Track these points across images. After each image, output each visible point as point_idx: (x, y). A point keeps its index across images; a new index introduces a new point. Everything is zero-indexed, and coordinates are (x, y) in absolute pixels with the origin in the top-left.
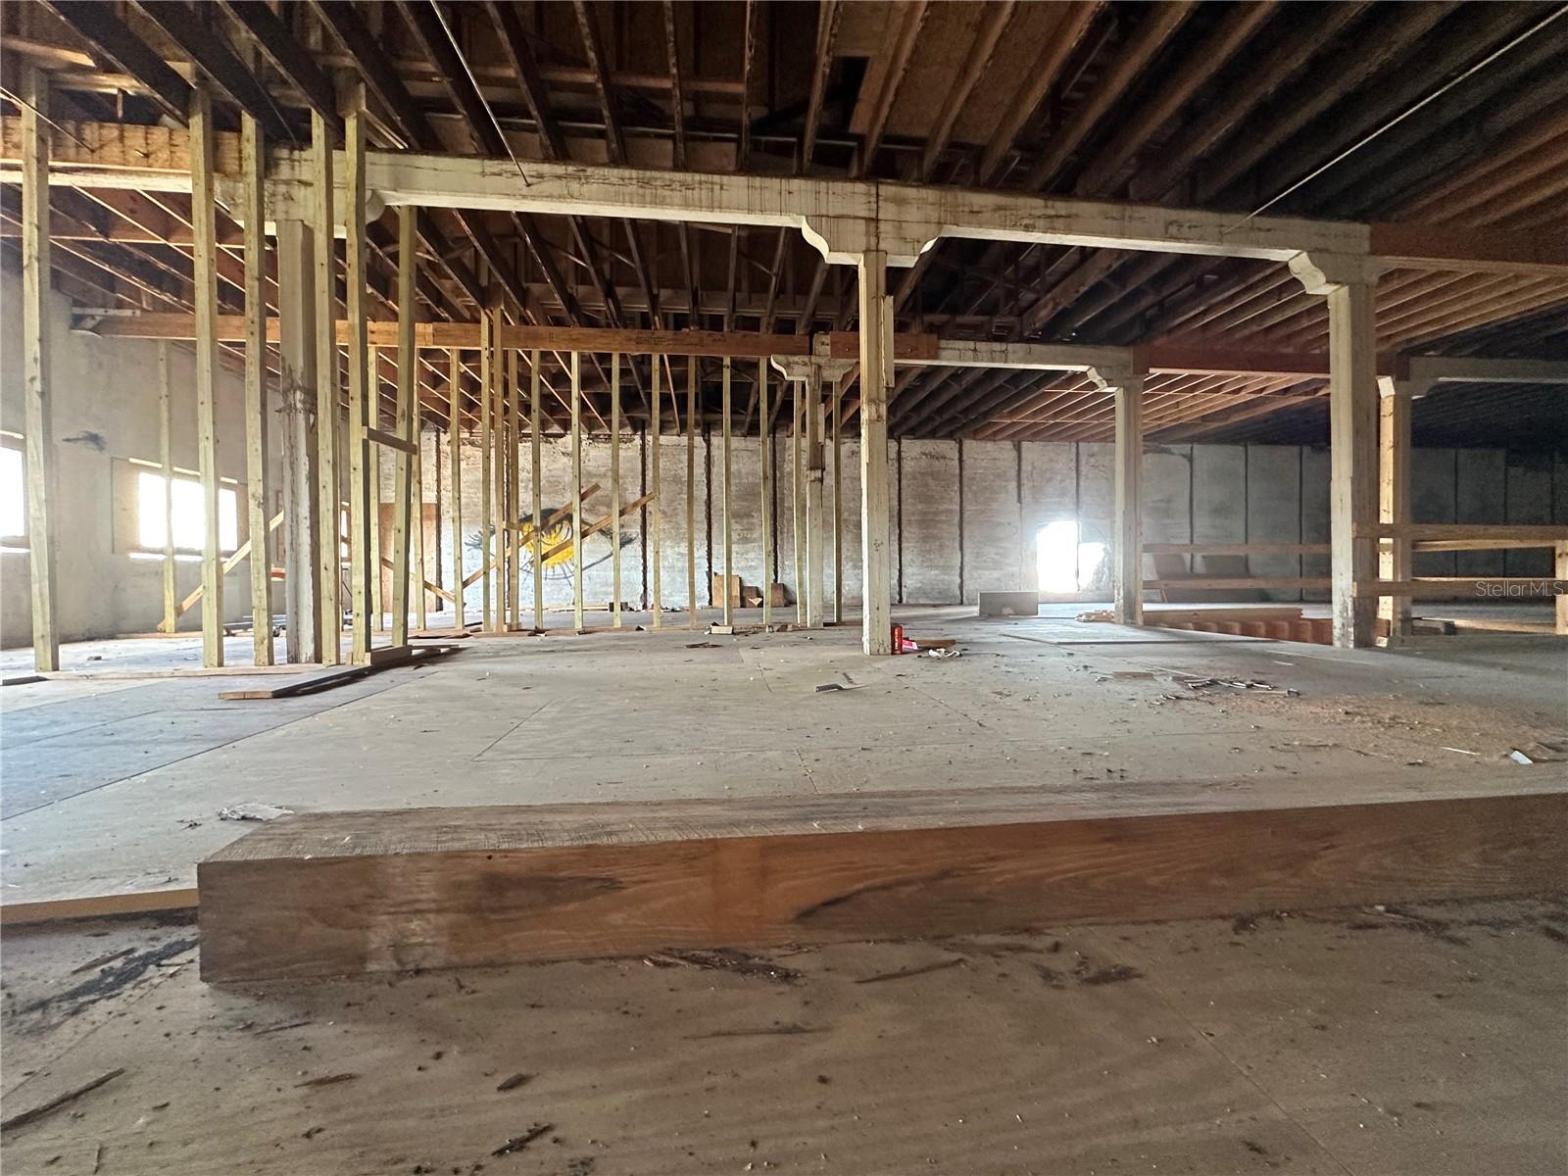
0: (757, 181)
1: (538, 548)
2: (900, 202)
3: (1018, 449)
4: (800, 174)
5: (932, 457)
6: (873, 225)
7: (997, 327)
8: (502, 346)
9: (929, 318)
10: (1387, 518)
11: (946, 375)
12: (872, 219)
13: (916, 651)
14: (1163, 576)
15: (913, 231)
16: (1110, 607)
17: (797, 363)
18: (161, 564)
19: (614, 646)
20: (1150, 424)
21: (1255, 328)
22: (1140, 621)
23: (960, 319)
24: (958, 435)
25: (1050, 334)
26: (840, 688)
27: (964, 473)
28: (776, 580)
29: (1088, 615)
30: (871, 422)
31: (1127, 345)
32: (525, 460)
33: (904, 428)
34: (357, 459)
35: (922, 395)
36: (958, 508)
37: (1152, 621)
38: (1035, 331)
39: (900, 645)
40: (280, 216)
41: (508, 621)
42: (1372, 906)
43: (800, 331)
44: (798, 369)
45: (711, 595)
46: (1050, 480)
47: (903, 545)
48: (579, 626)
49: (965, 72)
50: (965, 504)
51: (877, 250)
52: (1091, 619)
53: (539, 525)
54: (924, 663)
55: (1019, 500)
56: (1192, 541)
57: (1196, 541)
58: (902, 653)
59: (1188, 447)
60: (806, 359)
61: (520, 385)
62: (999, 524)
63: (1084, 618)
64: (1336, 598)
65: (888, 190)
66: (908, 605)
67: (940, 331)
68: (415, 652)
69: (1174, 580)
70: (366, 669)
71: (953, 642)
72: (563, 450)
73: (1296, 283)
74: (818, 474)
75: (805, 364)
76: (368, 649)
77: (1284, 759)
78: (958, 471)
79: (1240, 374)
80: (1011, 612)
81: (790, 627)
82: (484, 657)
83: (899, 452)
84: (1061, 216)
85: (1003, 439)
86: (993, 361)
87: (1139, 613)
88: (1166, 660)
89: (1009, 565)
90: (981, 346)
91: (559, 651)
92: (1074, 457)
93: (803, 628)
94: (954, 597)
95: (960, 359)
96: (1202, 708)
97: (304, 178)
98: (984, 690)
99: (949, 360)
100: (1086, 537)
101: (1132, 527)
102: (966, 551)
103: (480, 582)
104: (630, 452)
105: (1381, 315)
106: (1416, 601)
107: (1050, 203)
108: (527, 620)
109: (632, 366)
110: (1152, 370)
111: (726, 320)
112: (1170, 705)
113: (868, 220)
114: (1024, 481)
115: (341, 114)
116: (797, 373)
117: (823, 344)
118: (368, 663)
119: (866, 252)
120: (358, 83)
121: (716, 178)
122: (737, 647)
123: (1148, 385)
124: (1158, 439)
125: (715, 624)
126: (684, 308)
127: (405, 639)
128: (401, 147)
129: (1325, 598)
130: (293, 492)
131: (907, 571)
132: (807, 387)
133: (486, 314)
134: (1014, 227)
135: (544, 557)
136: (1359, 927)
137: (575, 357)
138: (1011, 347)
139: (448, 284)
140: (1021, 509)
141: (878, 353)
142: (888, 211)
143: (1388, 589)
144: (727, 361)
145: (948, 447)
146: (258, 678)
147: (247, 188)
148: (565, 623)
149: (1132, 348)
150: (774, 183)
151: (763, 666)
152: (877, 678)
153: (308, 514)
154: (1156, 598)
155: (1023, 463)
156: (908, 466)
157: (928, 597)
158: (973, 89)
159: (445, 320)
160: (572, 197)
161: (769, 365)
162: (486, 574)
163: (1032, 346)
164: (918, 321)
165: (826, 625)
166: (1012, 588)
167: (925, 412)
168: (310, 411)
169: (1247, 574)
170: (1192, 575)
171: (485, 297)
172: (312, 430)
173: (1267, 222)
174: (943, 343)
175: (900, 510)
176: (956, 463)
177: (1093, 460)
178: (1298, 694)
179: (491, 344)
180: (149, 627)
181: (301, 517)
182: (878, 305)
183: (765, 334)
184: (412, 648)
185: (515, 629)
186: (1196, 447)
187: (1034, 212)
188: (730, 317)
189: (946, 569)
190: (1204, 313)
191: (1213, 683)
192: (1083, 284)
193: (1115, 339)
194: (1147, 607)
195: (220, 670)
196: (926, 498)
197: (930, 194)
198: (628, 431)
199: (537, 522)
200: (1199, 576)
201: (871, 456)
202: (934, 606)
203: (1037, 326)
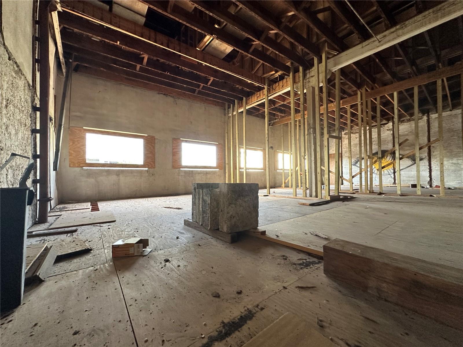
1: (380, 165)
8: (366, 99)
18: (282, 173)
19: (421, 202)
32: (375, 135)
34: (326, 143)
40: (307, 87)
41: (369, 189)
48: (399, 192)
53: (380, 156)
61: (372, 111)
68: (341, 197)
70: (329, 201)
72: (387, 128)
76: (329, 195)
82: (364, 201)
91: (393, 202)
97: (312, 75)
103: (359, 176)
104: (423, 123)
108: (376, 189)
109: (424, 88)
115: (321, 54)
118: (329, 199)
120: (325, 43)
127: (339, 193)
128: (336, 54)
130: (310, 154)
133: (360, 91)
135: (383, 168)
137: (395, 94)
139: (347, 86)
146: (304, 200)
147: (300, 84)
148: (394, 191)
153: (314, 160)
159: (346, 98)
160: (399, 36)
162: (361, 174)
168: (314, 133)
171: (359, 87)
172: (315, 138)
179: (361, 99)
180: (280, 186)
181: (312, 161)
184: (340, 196)
185: (372, 192)
195: (296, 197)
198: (420, 115)
199: (380, 155)
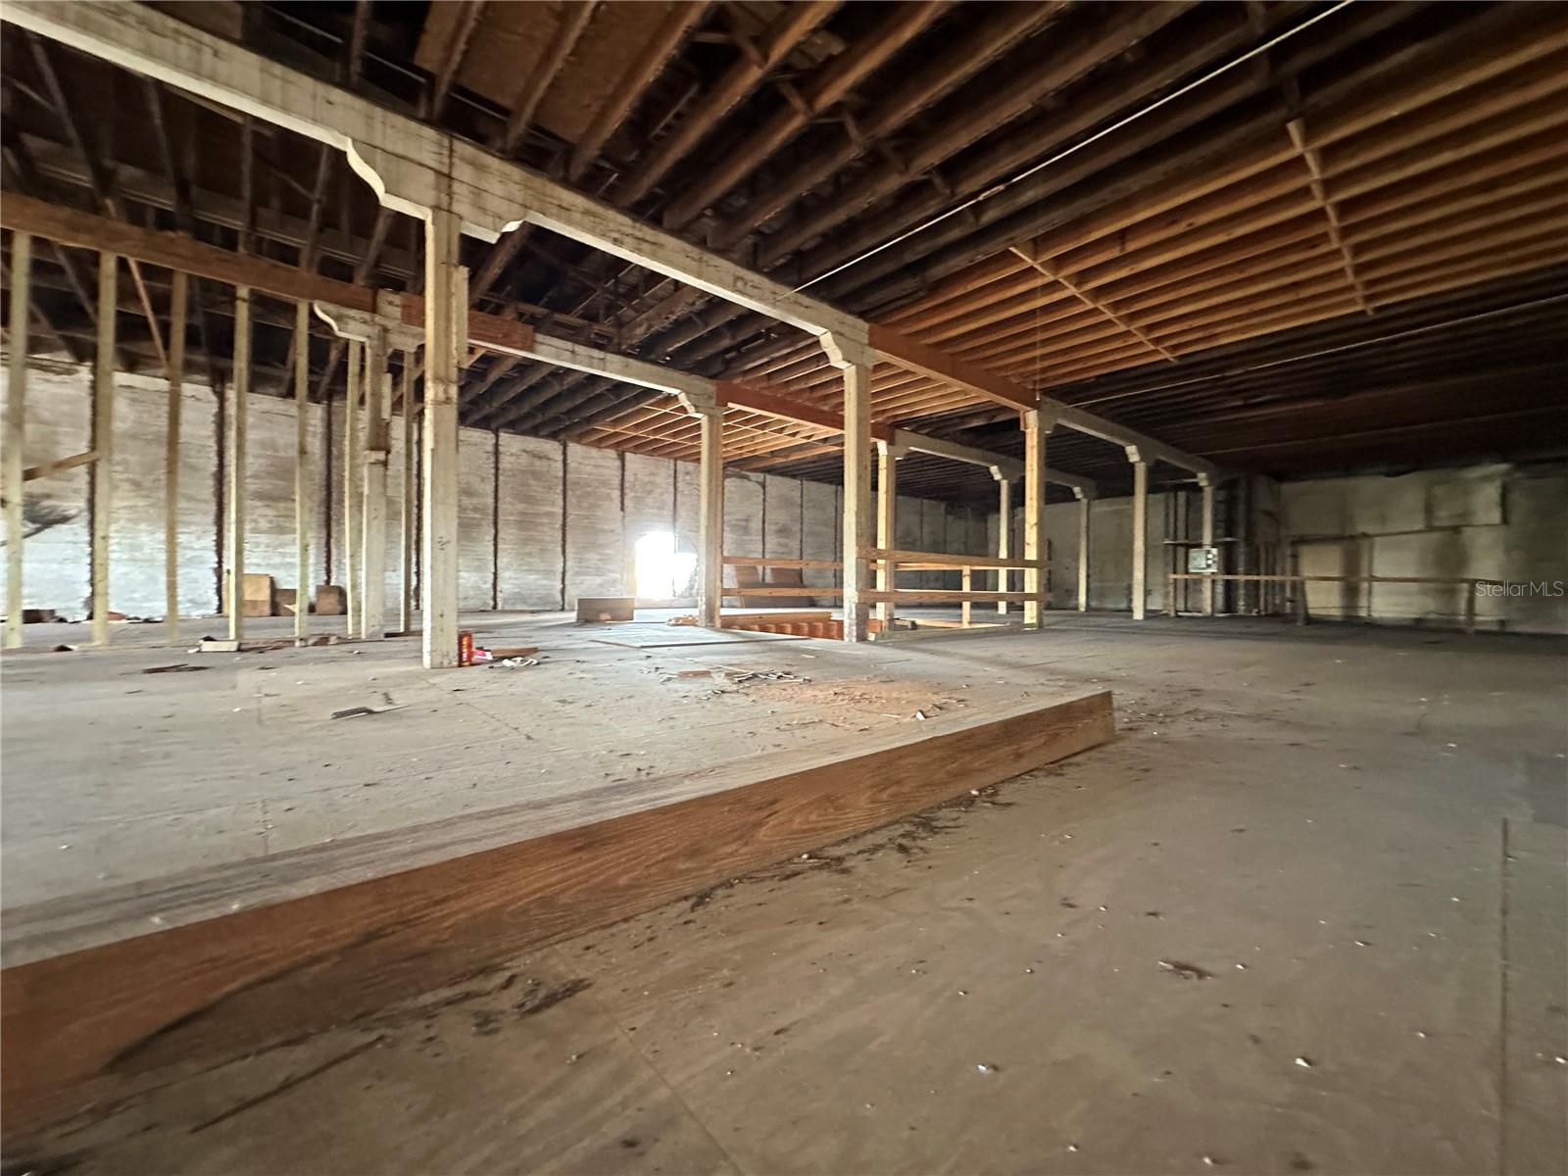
0: (278, 69)
2: (480, 168)
3: (622, 458)
4: (344, 85)
5: (535, 456)
6: (445, 181)
7: (596, 334)
9: (528, 308)
10: (882, 545)
11: (545, 372)
12: (444, 175)
13: (491, 662)
14: (744, 585)
15: (494, 204)
16: (695, 612)
17: (353, 318)
20: (732, 452)
21: (802, 386)
22: (718, 624)
23: (559, 317)
24: (562, 437)
25: (645, 352)
26: (370, 712)
27: (568, 476)
28: (328, 582)
29: (678, 619)
30: (437, 403)
31: (713, 377)
33: (502, 420)
35: (521, 388)
36: (561, 511)
37: (728, 624)
38: (632, 347)
39: (470, 655)
42: (800, 856)
43: (360, 280)
44: (352, 325)
45: (220, 599)
46: (650, 492)
47: (499, 546)
49: (548, 57)
50: (568, 508)
51: (449, 211)
52: (679, 623)
54: (495, 673)
55: (622, 509)
56: (764, 556)
57: (767, 557)
58: (472, 665)
59: (761, 475)
60: (367, 316)
62: (603, 531)
63: (673, 622)
64: (846, 604)
65: (464, 149)
66: (504, 612)
67: (537, 324)
69: (751, 587)
71: (535, 650)
73: (824, 356)
74: (381, 456)
75: (365, 322)
77: (781, 737)
78: (561, 474)
79: (795, 421)
80: (609, 617)
81: (333, 640)
83: (496, 445)
84: (647, 241)
85: (608, 447)
86: (591, 367)
87: (717, 617)
88: (726, 659)
89: (610, 571)
90: (580, 349)
92: (672, 472)
93: (356, 640)
94: (555, 603)
95: (557, 358)
96: (740, 700)
98: (548, 699)
99: (545, 356)
100: (680, 548)
101: (716, 542)
102: (569, 555)
105: (876, 395)
106: (898, 606)
107: (638, 225)
110: (730, 405)
111: (241, 238)
112: (713, 699)
113: (438, 173)
114: (627, 491)
116: (353, 330)
117: (391, 303)
119: (436, 208)
121: (207, 38)
122: (237, 667)
123: (728, 417)
124: (738, 466)
125: (208, 639)
126: (167, 202)
129: (838, 604)
131: (503, 575)
132: (368, 351)
134: (603, 236)
136: (787, 877)
138: (609, 356)
140: (624, 517)
141: (448, 328)
142: (463, 172)
143: (883, 597)
144: (243, 292)
145: (551, 448)
149: (715, 381)
150: (306, 81)
151: (265, 691)
152: (430, 695)
154: (737, 603)
155: (626, 473)
156: (506, 462)
157: (525, 603)
158: (556, 78)
161: (312, 315)
163: (631, 360)
164: (513, 306)
165: (388, 635)
166: (612, 594)
167: (526, 408)
169: (801, 584)
170: (764, 585)
173: (806, 300)
174: (540, 337)
175: (496, 509)
176: (560, 465)
177: (688, 478)
178: (810, 681)
182: (449, 276)
183: (305, 273)
186: (769, 477)
187: (623, 229)
188: (248, 235)
189: (548, 573)
190: (768, 364)
191: (755, 676)
192: (672, 313)
193: (701, 369)
194: (724, 612)
196: (528, 499)
197: (516, 172)
198: (59, 355)
200: (769, 586)
201: (436, 442)
202: (533, 612)
203: (634, 342)
